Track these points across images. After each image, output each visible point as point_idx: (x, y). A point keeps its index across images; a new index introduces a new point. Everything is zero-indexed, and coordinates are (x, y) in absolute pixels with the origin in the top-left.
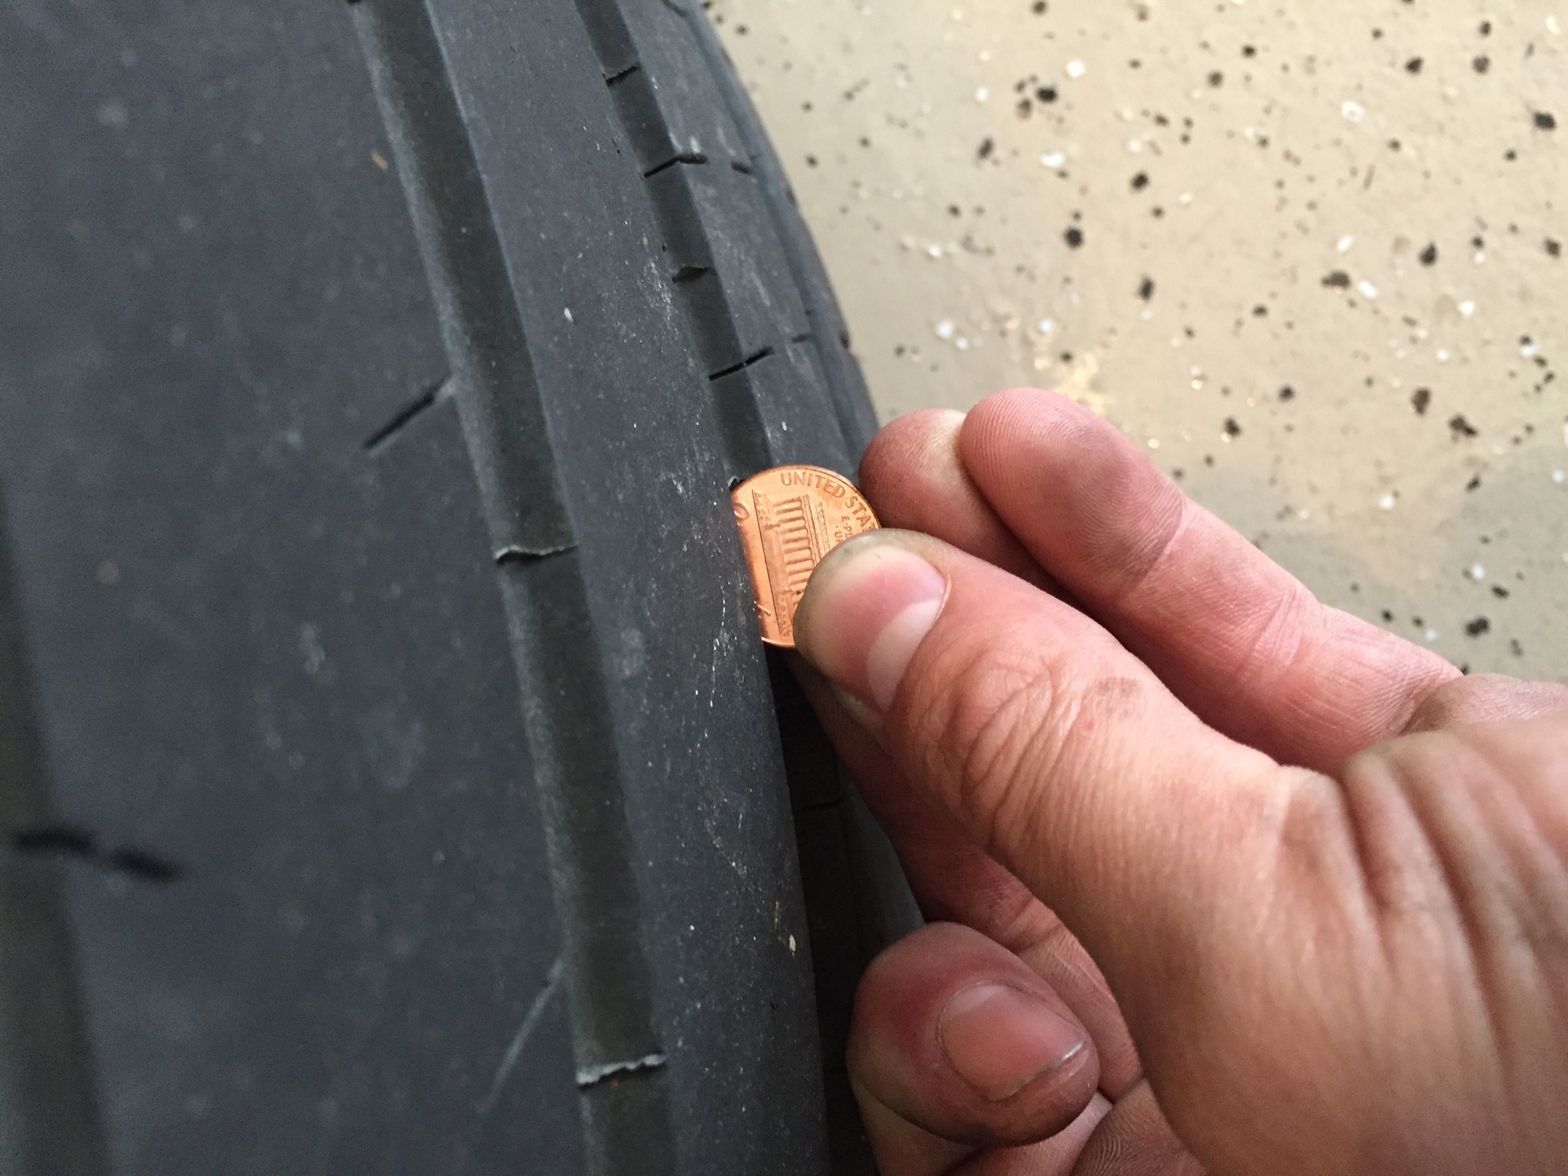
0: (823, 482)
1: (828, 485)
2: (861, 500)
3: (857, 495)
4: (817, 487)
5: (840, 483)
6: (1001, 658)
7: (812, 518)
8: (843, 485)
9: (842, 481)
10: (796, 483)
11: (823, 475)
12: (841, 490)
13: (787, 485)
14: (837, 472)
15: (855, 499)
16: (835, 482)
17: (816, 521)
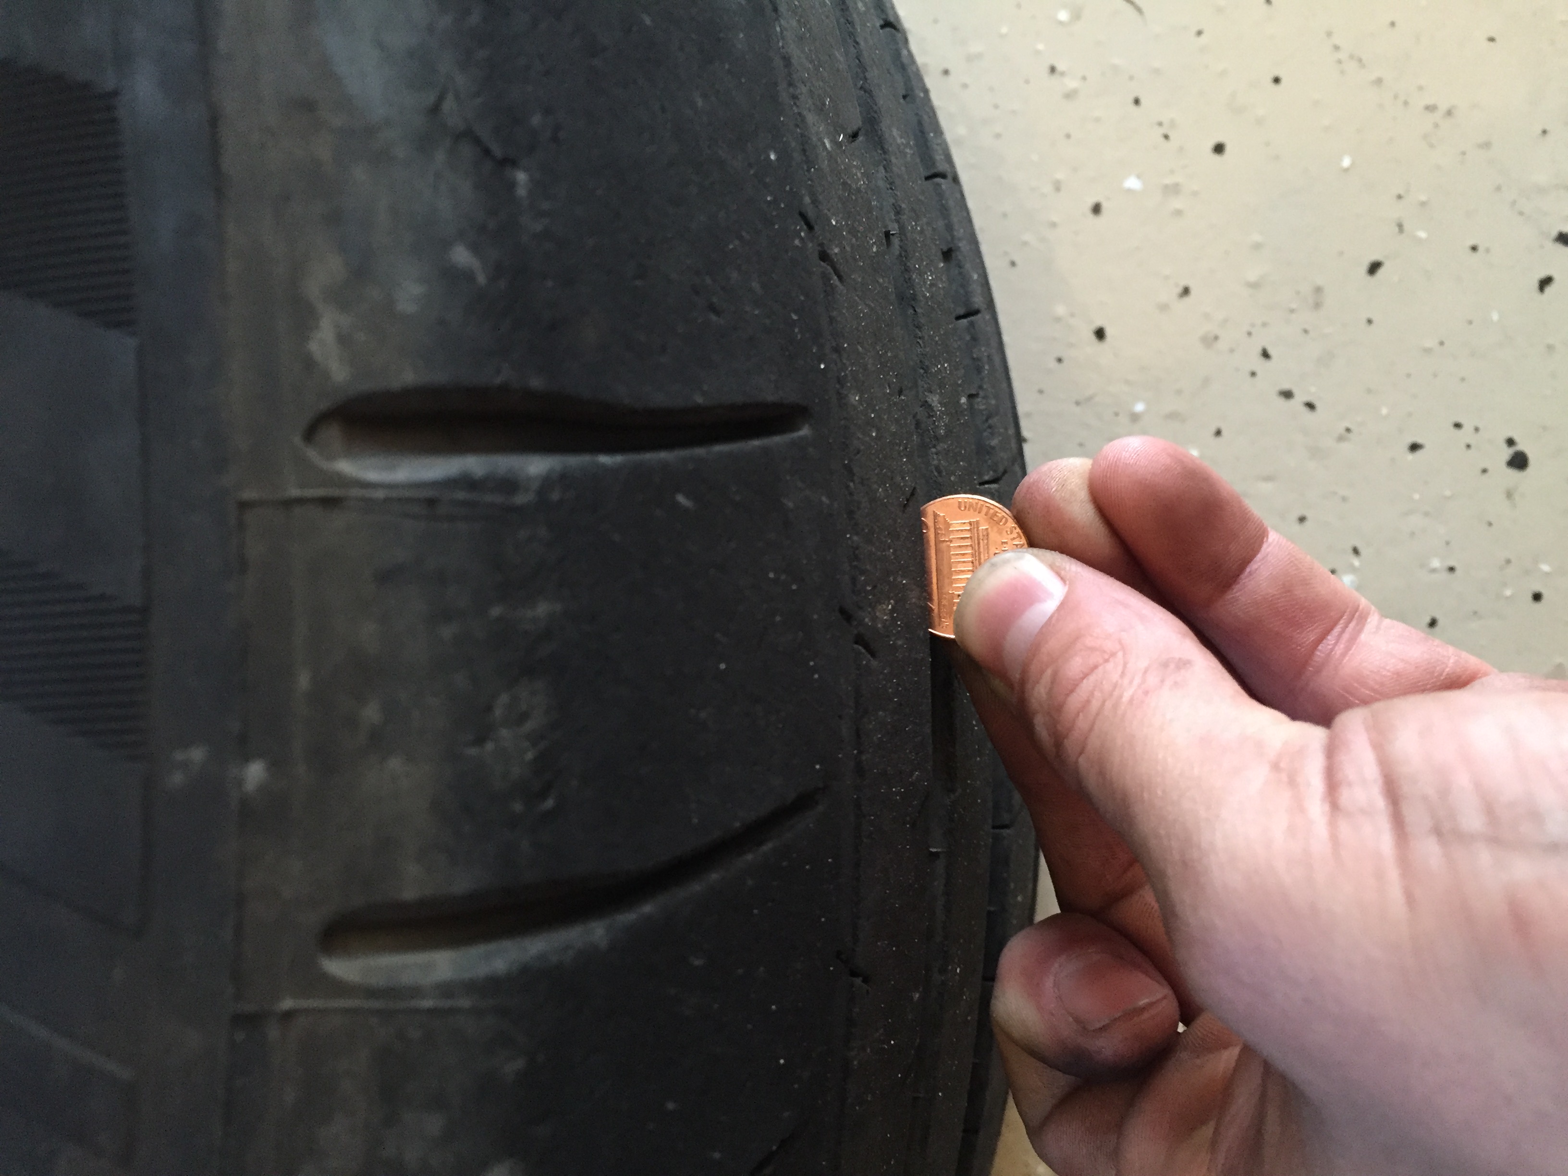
0: (991, 511)
1: (995, 514)
2: (1018, 530)
3: (1016, 526)
4: (985, 515)
5: (1004, 514)
6: (1089, 641)
7: (978, 537)
8: (1006, 516)
9: (1005, 513)
10: (969, 510)
11: (992, 507)
12: (1004, 520)
13: (962, 510)
14: (1003, 506)
15: (1014, 529)
16: (1000, 513)
17: (981, 541)
